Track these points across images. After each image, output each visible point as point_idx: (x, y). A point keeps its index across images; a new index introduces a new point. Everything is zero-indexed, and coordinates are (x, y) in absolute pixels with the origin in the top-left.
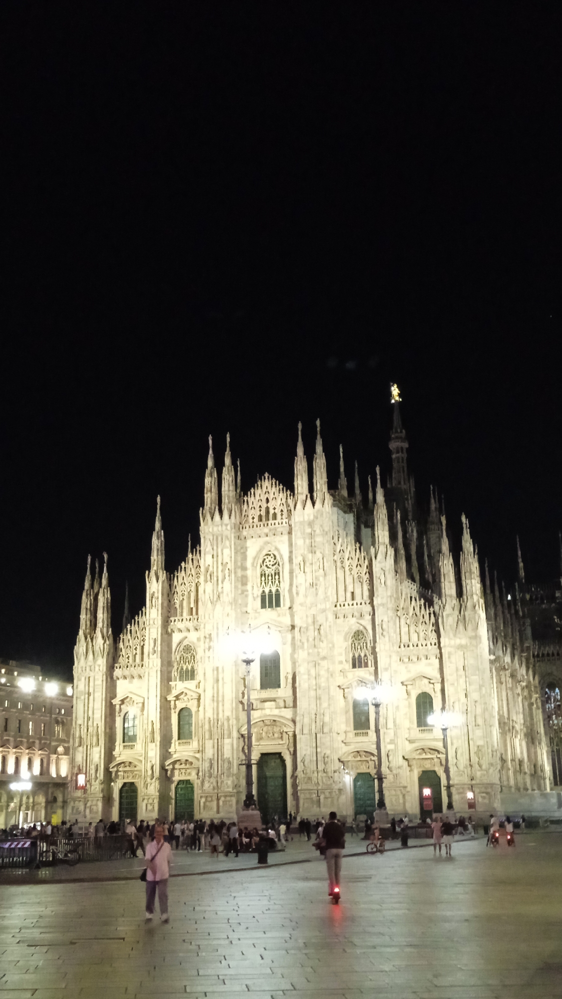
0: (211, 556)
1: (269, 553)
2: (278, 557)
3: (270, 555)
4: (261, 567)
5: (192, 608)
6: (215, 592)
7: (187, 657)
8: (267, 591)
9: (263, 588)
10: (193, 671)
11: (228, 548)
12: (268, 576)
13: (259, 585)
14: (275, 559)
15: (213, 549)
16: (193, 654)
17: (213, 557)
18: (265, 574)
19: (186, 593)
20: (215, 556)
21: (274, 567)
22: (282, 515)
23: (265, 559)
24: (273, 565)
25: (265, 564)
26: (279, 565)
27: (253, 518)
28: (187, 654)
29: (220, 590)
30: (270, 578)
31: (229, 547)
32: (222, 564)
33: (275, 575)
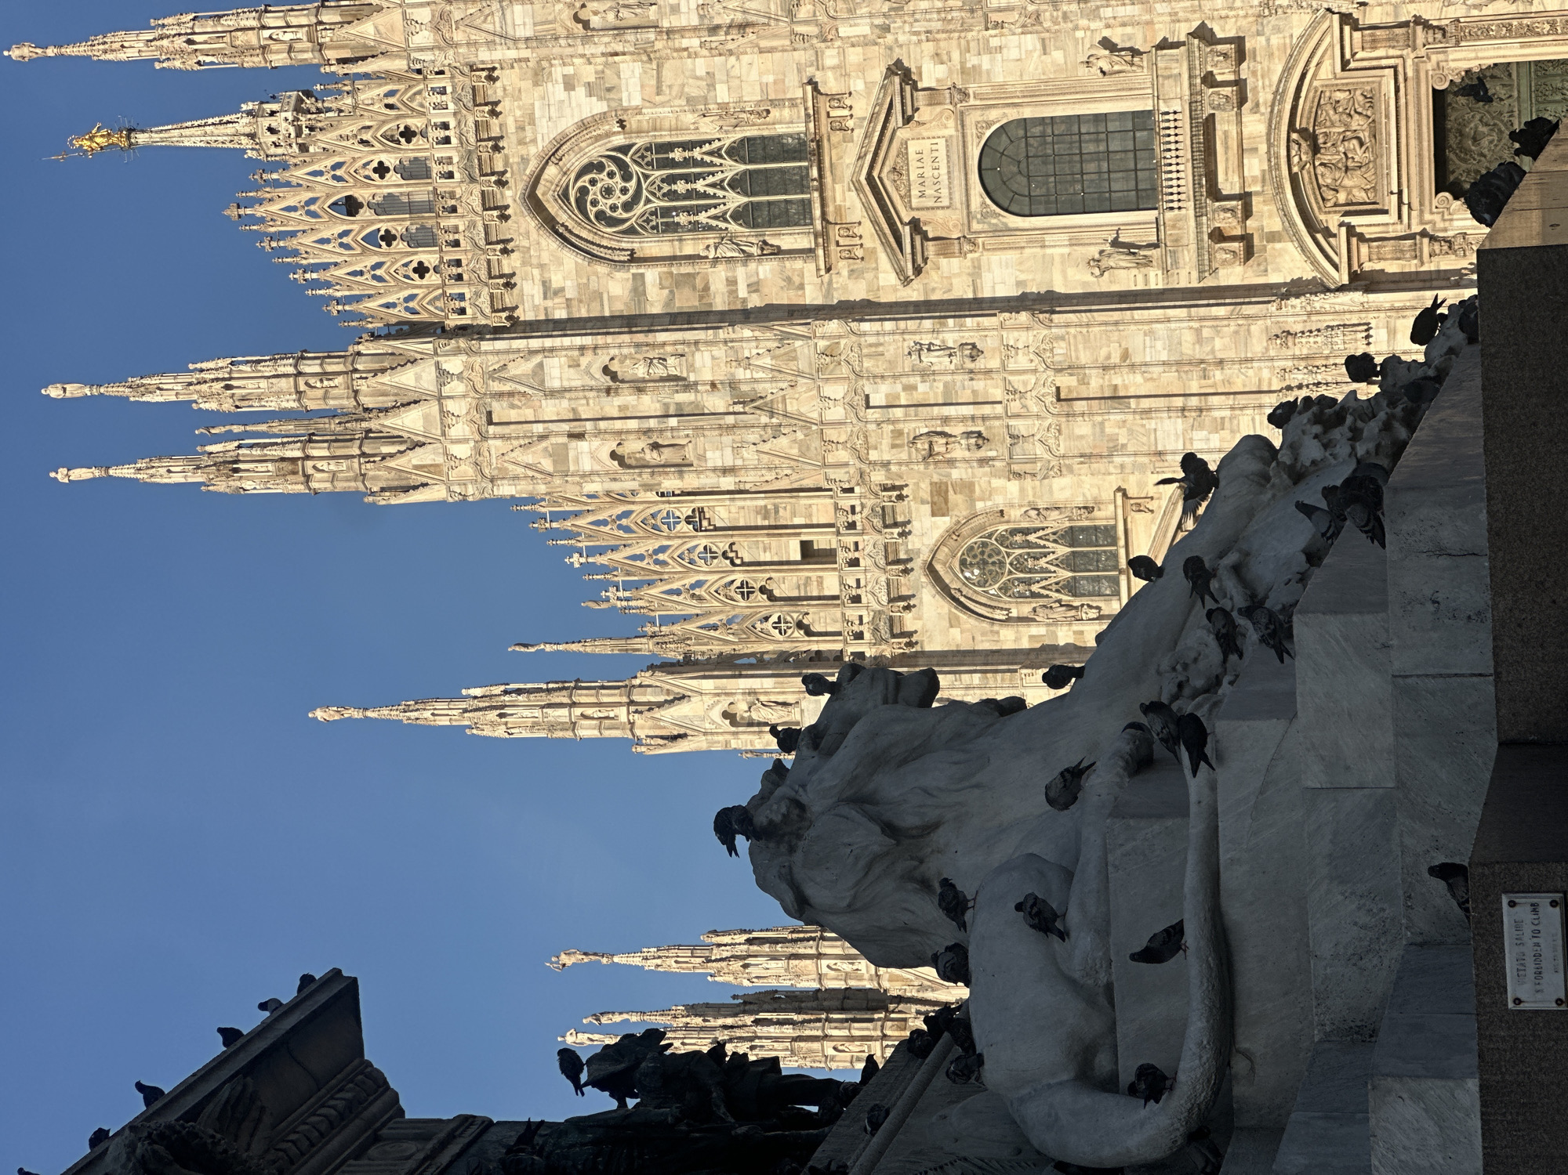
0: (575, 444)
1: (573, 194)
2: (595, 152)
3: (583, 191)
4: (632, 231)
5: (806, 548)
6: (730, 420)
7: (1019, 565)
8: (735, 200)
9: (722, 217)
10: (1070, 536)
11: (541, 365)
12: (672, 195)
13: (711, 239)
14: (600, 167)
15: (543, 437)
16: (1002, 539)
17: (580, 436)
18: (665, 212)
19: (739, 577)
20: (576, 427)
21: (634, 168)
22: (408, 134)
23: (600, 215)
24: (627, 177)
25: (620, 214)
26: (624, 149)
27: (421, 270)
28: (1001, 564)
29: (717, 402)
30: (681, 187)
31: (538, 359)
32: (608, 391)
33: (673, 164)
